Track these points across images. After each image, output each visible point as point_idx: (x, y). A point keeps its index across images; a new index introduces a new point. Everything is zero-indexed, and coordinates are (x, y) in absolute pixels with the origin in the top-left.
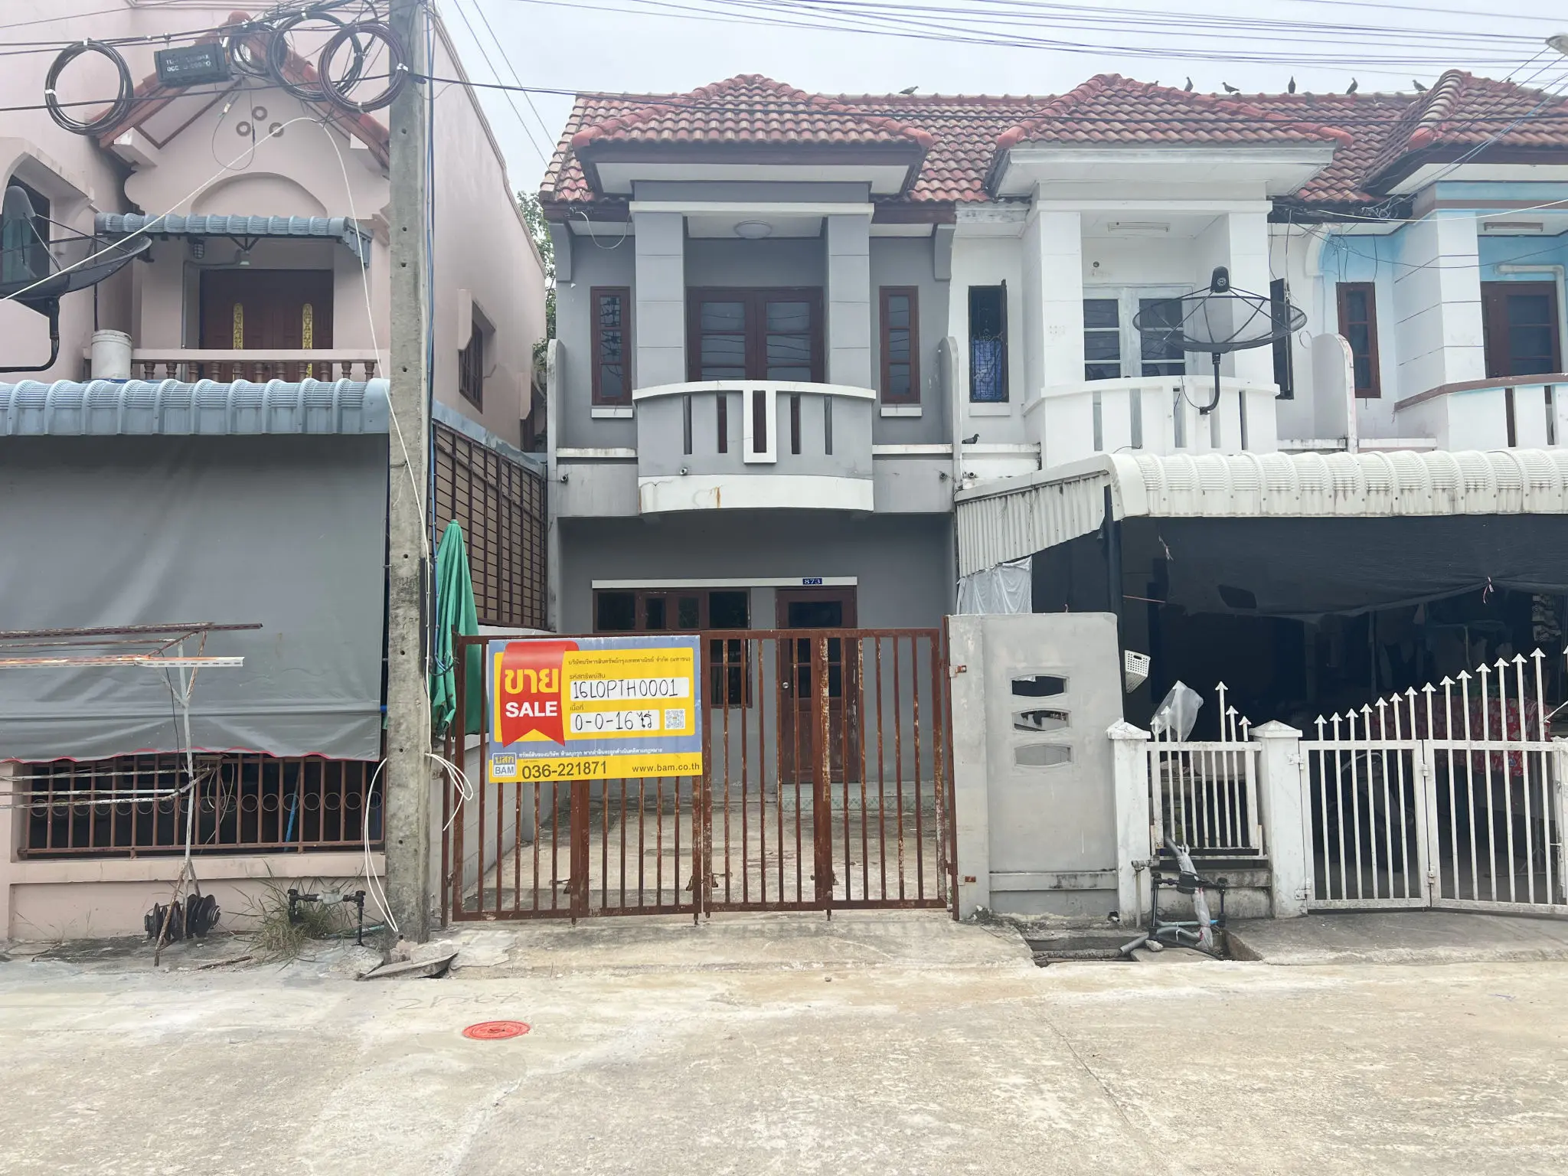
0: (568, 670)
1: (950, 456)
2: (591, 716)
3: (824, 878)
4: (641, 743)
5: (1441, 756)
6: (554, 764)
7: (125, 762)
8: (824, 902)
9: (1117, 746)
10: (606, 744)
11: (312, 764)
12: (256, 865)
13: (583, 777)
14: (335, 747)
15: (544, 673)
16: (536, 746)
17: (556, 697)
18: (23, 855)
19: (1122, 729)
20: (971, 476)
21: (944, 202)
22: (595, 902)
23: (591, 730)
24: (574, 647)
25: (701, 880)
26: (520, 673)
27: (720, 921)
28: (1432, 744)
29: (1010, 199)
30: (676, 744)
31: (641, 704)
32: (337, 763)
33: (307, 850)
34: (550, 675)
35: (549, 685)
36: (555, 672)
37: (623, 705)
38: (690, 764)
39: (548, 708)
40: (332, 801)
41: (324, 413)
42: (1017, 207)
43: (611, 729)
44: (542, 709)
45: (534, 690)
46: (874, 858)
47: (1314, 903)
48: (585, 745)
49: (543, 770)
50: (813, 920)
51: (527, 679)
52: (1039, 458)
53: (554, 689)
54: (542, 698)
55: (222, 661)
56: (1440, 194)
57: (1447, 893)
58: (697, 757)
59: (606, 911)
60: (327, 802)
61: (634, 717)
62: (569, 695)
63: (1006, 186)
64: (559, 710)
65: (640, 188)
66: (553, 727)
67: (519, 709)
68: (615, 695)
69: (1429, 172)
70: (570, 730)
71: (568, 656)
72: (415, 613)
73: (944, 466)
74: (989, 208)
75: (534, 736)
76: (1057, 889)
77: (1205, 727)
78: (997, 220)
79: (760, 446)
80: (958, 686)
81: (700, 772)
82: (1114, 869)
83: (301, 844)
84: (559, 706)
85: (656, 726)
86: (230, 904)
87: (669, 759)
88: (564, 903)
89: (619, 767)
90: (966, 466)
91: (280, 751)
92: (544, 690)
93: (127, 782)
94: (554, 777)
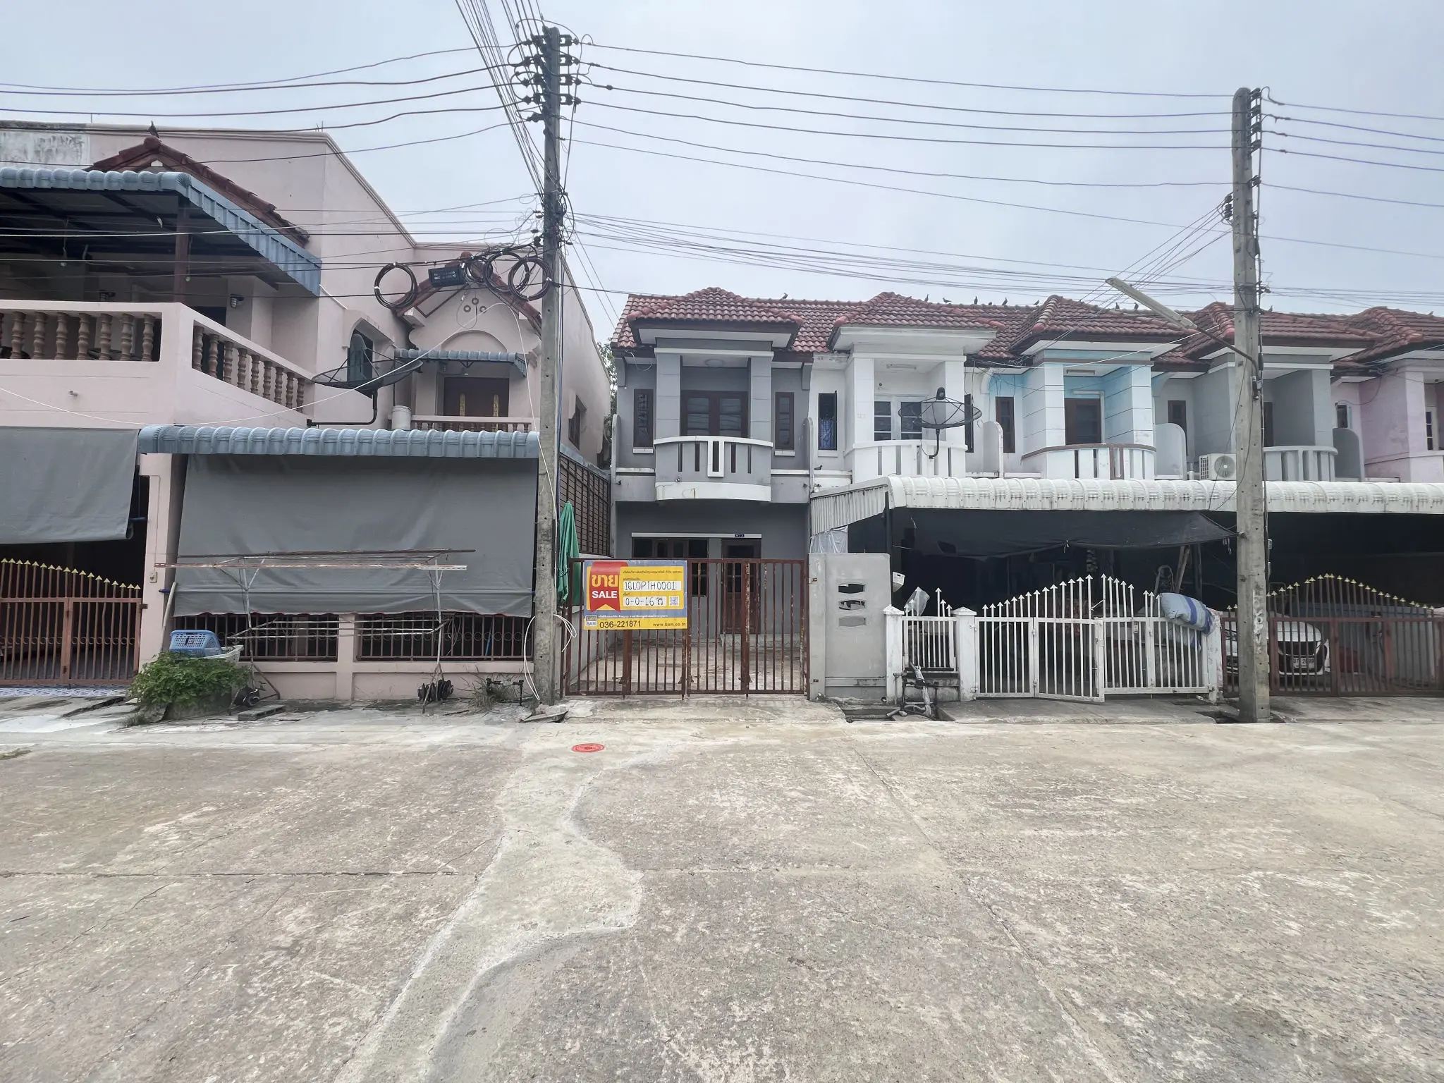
0: (622, 576)
1: (808, 476)
2: (633, 599)
3: (745, 679)
4: (658, 612)
5: (1041, 625)
6: (615, 621)
7: (408, 616)
8: (745, 690)
9: (888, 618)
10: (640, 612)
11: (498, 618)
12: (471, 666)
13: (629, 628)
14: (509, 610)
15: (611, 577)
16: (607, 613)
17: (617, 589)
18: (359, 659)
19: (890, 609)
20: (818, 486)
21: (808, 352)
22: (634, 688)
23: (633, 605)
24: (626, 565)
25: (686, 679)
26: (599, 577)
27: (694, 698)
28: (1038, 620)
29: (840, 352)
30: (675, 613)
31: (658, 593)
32: (510, 618)
33: (496, 660)
34: (614, 578)
35: (613, 583)
36: (616, 577)
37: (648, 594)
38: (681, 623)
39: (613, 594)
40: (508, 636)
41: (507, 448)
42: (843, 356)
43: (643, 605)
44: (610, 595)
45: (606, 585)
46: (770, 670)
47: (979, 694)
48: (630, 613)
49: (610, 624)
50: (739, 699)
51: (603, 580)
52: (851, 477)
53: (616, 585)
54: (610, 589)
55: (456, 567)
56: (1046, 355)
57: (1042, 690)
58: (685, 620)
59: (639, 693)
60: (505, 637)
61: (654, 599)
62: (624, 587)
63: (838, 345)
64: (618, 595)
65: (659, 342)
66: (615, 603)
68: (645, 588)
69: (1042, 344)
70: (624, 605)
71: (623, 569)
72: (549, 546)
73: (806, 480)
74: (829, 356)
75: (605, 607)
76: (857, 686)
77: (930, 609)
78: (833, 361)
79: (716, 468)
80: (813, 588)
81: (686, 627)
82: (885, 677)
83: (492, 657)
84: (618, 593)
85: (665, 604)
86: (459, 685)
87: (670, 620)
88: (619, 688)
89: (647, 624)
90: (816, 481)
91: (483, 611)
92: (611, 585)
93: (408, 625)
94: (615, 628)
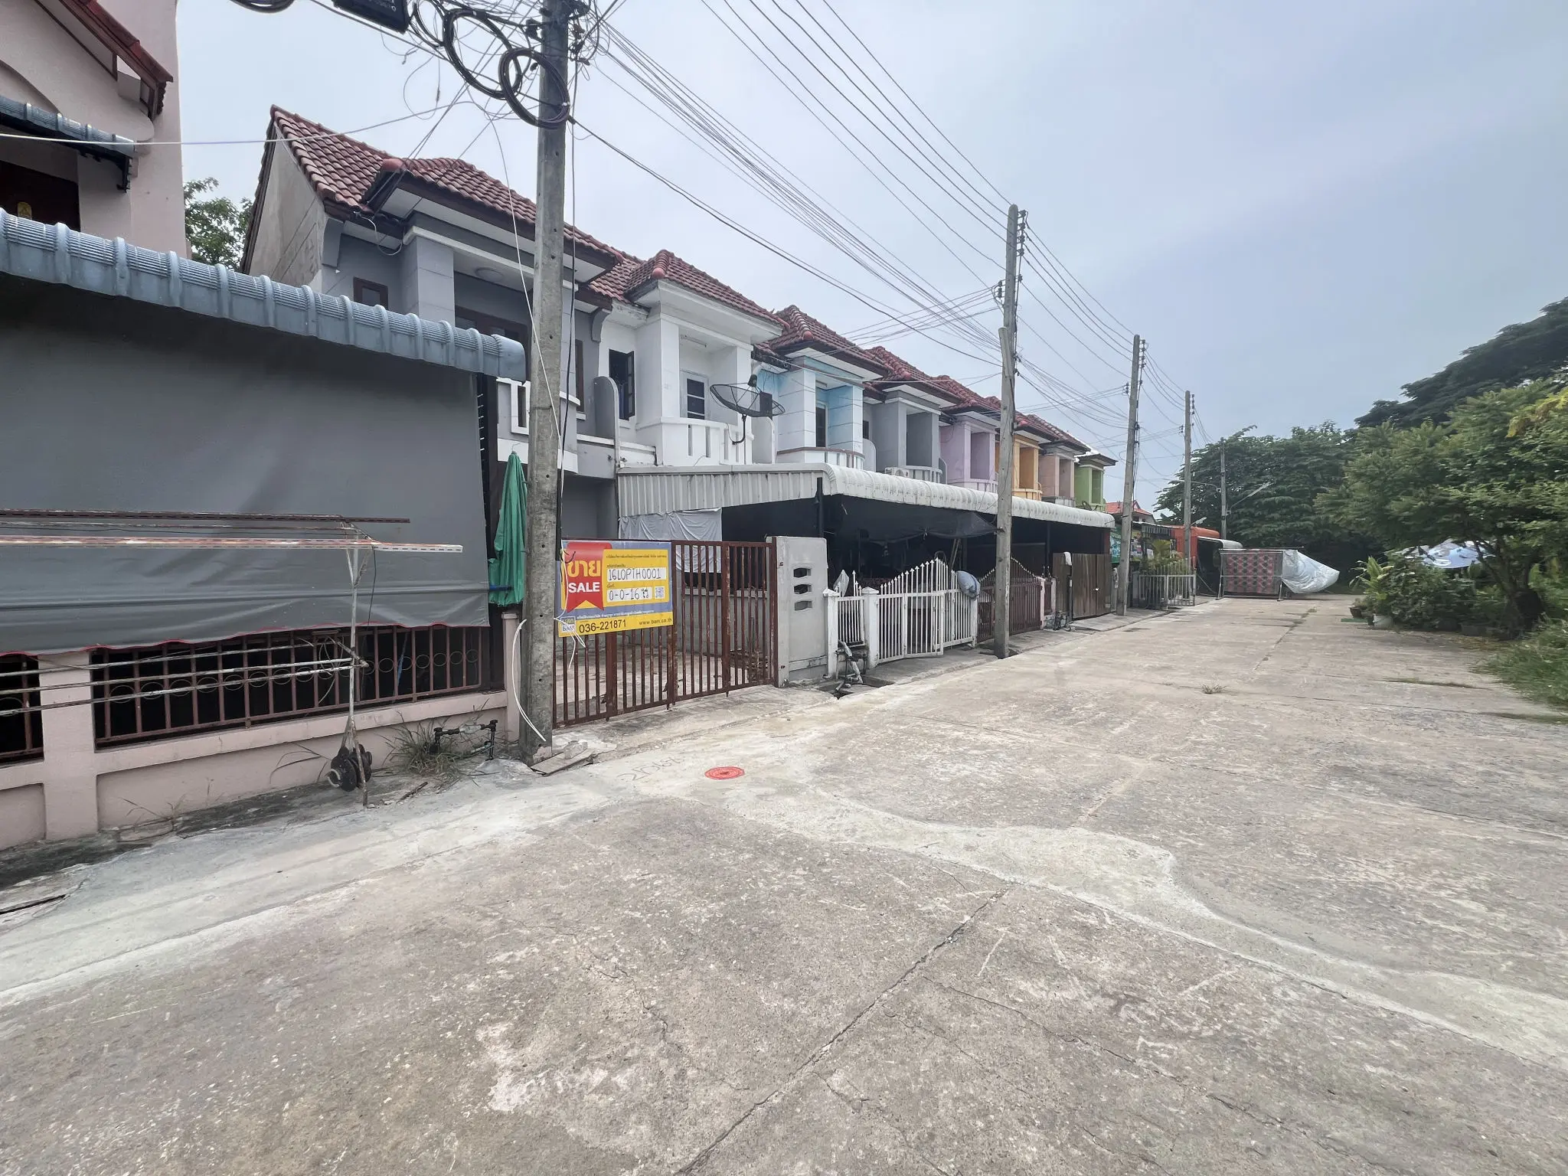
0: (606, 561)
1: (612, 447)
2: (618, 591)
3: (726, 676)
4: (643, 607)
6: (598, 622)
8: (727, 688)
9: (829, 600)
10: (625, 609)
11: (439, 631)
13: (614, 630)
14: (451, 618)
15: (592, 563)
16: (587, 612)
17: (599, 579)
19: (828, 591)
20: (624, 460)
21: (607, 296)
22: (620, 707)
23: (617, 599)
24: (609, 547)
25: (671, 687)
26: (577, 562)
27: (682, 706)
29: (640, 307)
30: (658, 607)
31: (643, 584)
32: (460, 629)
34: (595, 565)
35: (595, 571)
36: (598, 562)
37: (634, 585)
38: (666, 619)
39: (594, 587)
40: (440, 659)
42: (643, 312)
43: (628, 598)
44: (591, 587)
45: (586, 575)
47: (879, 661)
48: (614, 610)
49: (592, 627)
50: (720, 698)
51: (581, 567)
52: (654, 454)
53: (598, 574)
54: (590, 580)
55: (446, 547)
58: (670, 615)
59: (626, 710)
61: (639, 591)
62: (607, 579)
64: (601, 588)
66: (597, 599)
67: (577, 587)
68: (630, 578)
70: (607, 601)
71: (606, 552)
73: (610, 452)
74: (629, 308)
75: (586, 605)
76: (809, 667)
78: (633, 316)
80: (779, 571)
81: (671, 623)
82: (826, 655)
83: (415, 695)
84: (601, 585)
85: (650, 598)
87: (657, 616)
88: (603, 710)
89: (633, 622)
90: (622, 454)
91: (410, 623)
92: (592, 574)
94: (598, 631)
